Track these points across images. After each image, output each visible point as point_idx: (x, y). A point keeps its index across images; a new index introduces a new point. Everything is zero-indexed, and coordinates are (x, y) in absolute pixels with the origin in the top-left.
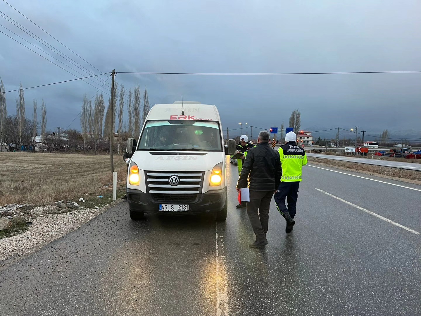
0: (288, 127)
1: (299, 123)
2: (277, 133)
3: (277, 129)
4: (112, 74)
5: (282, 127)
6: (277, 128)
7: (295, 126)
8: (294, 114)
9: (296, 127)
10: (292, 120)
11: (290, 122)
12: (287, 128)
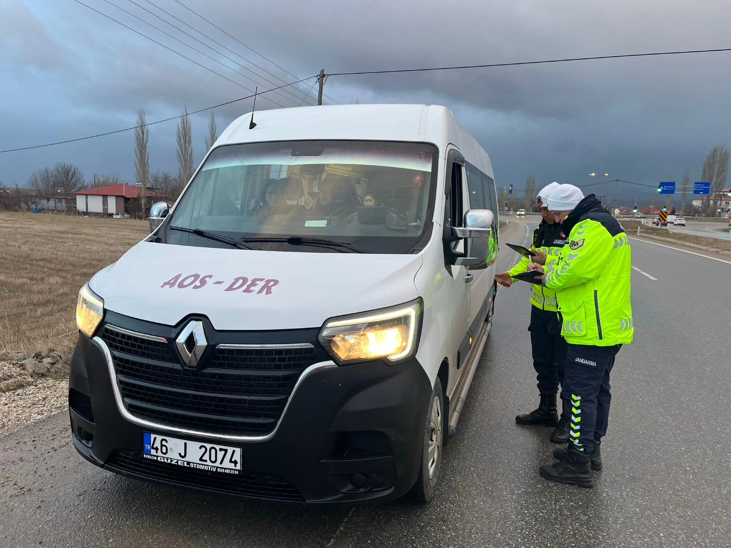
0: (700, 181)
1: (724, 173)
2: (674, 193)
3: (674, 186)
4: (318, 79)
5: (686, 181)
6: (673, 184)
7: (714, 180)
8: (714, 153)
9: (717, 180)
10: (710, 165)
11: (704, 171)
12: (696, 183)
